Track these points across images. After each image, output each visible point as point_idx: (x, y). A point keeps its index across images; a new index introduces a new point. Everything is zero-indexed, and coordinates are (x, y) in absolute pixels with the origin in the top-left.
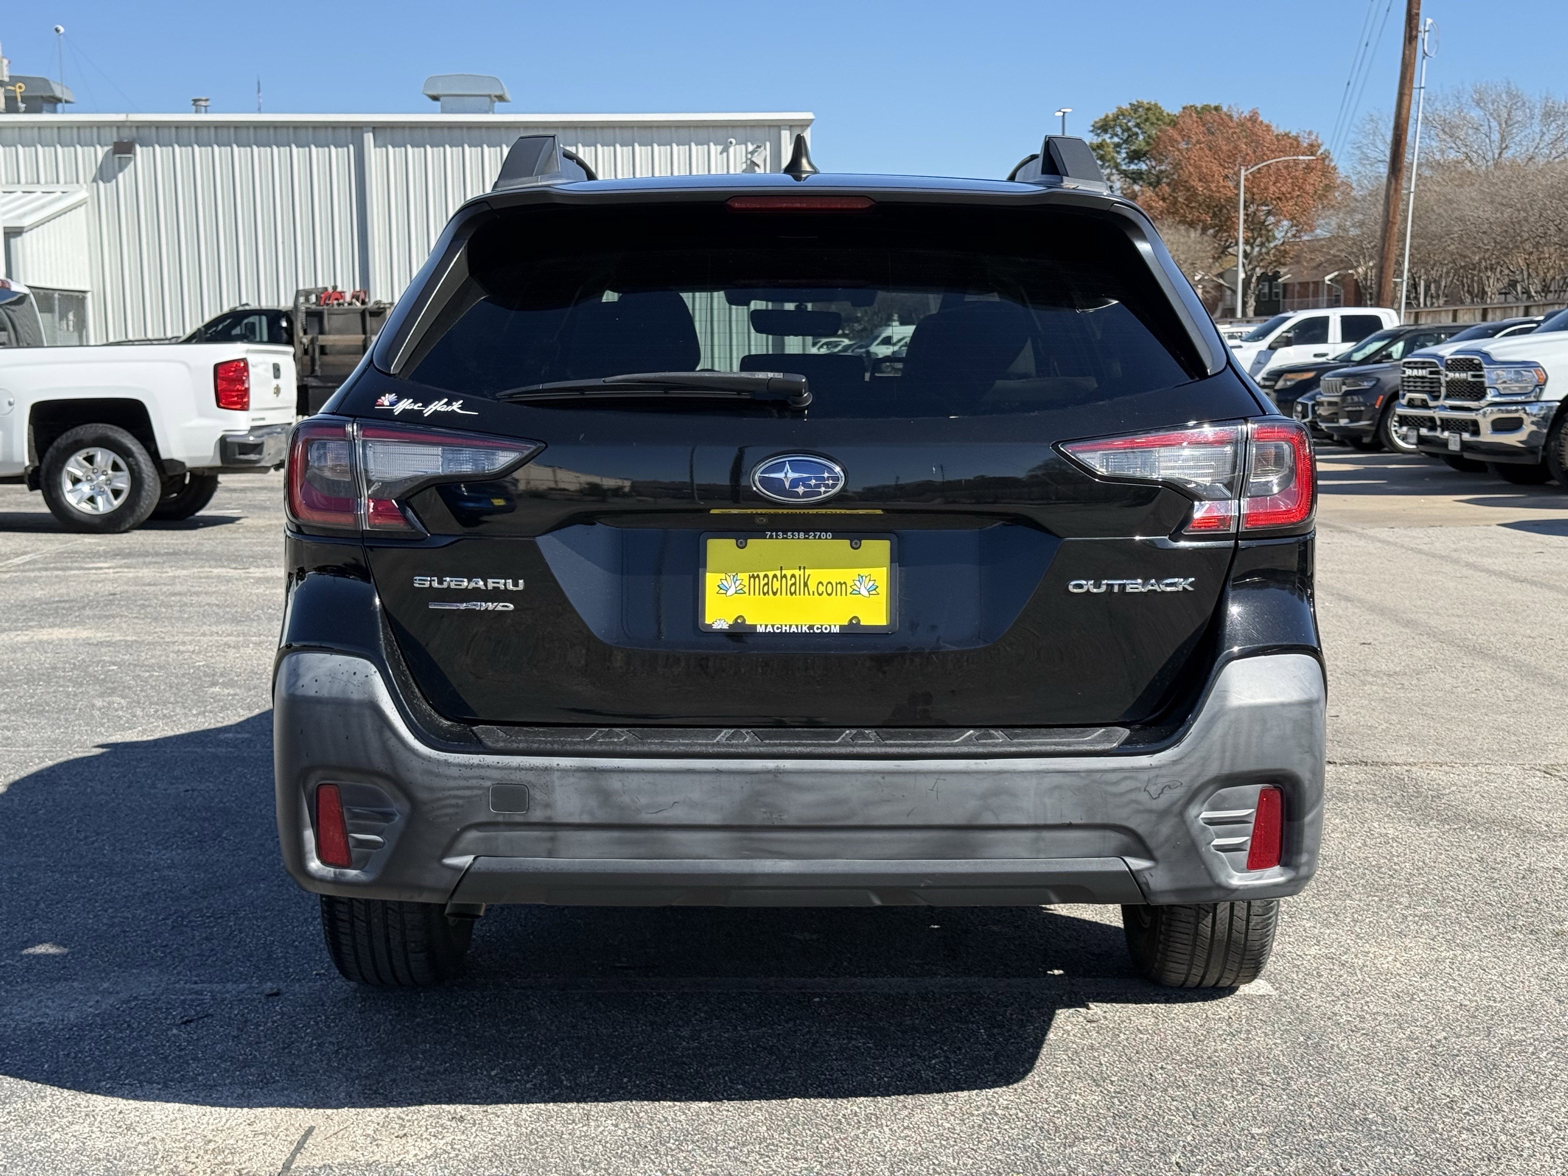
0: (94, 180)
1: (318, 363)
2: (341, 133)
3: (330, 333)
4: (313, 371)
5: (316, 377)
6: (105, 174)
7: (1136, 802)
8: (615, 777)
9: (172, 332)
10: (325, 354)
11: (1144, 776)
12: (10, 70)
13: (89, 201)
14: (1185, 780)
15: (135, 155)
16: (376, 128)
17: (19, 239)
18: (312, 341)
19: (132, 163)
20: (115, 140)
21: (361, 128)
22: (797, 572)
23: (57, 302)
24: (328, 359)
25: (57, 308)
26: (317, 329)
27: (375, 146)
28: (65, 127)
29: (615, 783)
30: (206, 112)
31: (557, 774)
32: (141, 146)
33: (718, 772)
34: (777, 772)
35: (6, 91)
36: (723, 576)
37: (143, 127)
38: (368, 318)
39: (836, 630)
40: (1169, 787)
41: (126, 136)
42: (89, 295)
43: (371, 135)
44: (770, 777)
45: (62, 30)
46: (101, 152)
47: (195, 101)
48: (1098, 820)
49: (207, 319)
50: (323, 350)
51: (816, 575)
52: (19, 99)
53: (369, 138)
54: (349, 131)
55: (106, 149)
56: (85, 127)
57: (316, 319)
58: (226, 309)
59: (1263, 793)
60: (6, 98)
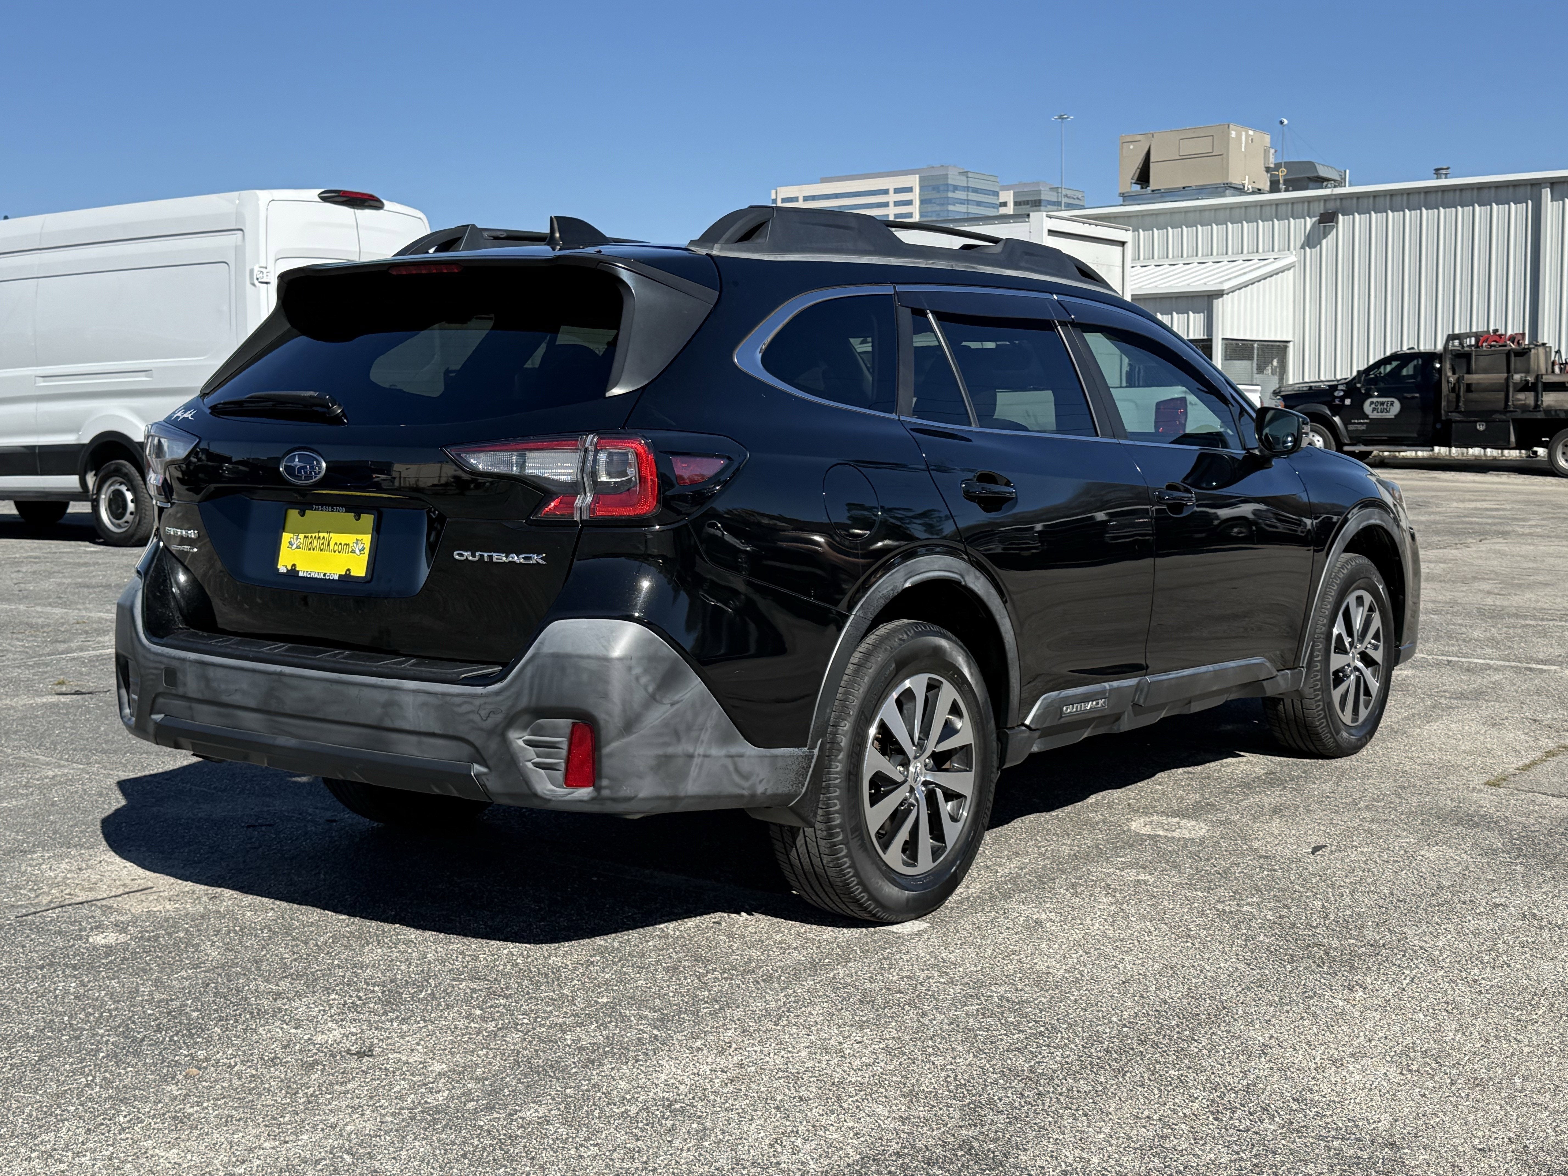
0: (1303, 247)
1: (1462, 399)
2: (1521, 191)
3: (1476, 373)
4: (1457, 406)
5: (1460, 412)
6: (1311, 241)
7: (472, 721)
8: (212, 668)
9: (1341, 374)
10: (1471, 391)
11: (477, 702)
12: (1276, 158)
13: (1297, 264)
14: (504, 708)
15: (1337, 223)
16: (1553, 183)
17: (1220, 300)
18: (1458, 380)
19: (1335, 230)
20: (1322, 212)
21: (1540, 184)
22: (326, 535)
23: (1255, 351)
24: (1471, 396)
25: (1255, 356)
26: (1465, 371)
27: (1552, 201)
28: (1266, 205)
29: (211, 673)
30: (1446, 178)
31: (188, 663)
32: (1343, 215)
33: (254, 671)
34: (281, 674)
35: (1271, 175)
36: (292, 535)
37: (1346, 198)
38: (1513, 358)
39: (336, 578)
40: (494, 712)
41: (1331, 207)
42: (1291, 345)
43: (1549, 190)
44: (276, 677)
45: (1286, 122)
46: (1309, 222)
47: (1437, 170)
48: (451, 732)
49: (1371, 362)
50: (1469, 388)
51: (336, 538)
52: (1281, 182)
53: (1547, 193)
54: (1529, 188)
55: (1314, 219)
56: (1298, 202)
57: (1464, 361)
58: (1388, 354)
59: (574, 724)
60: (1271, 182)
